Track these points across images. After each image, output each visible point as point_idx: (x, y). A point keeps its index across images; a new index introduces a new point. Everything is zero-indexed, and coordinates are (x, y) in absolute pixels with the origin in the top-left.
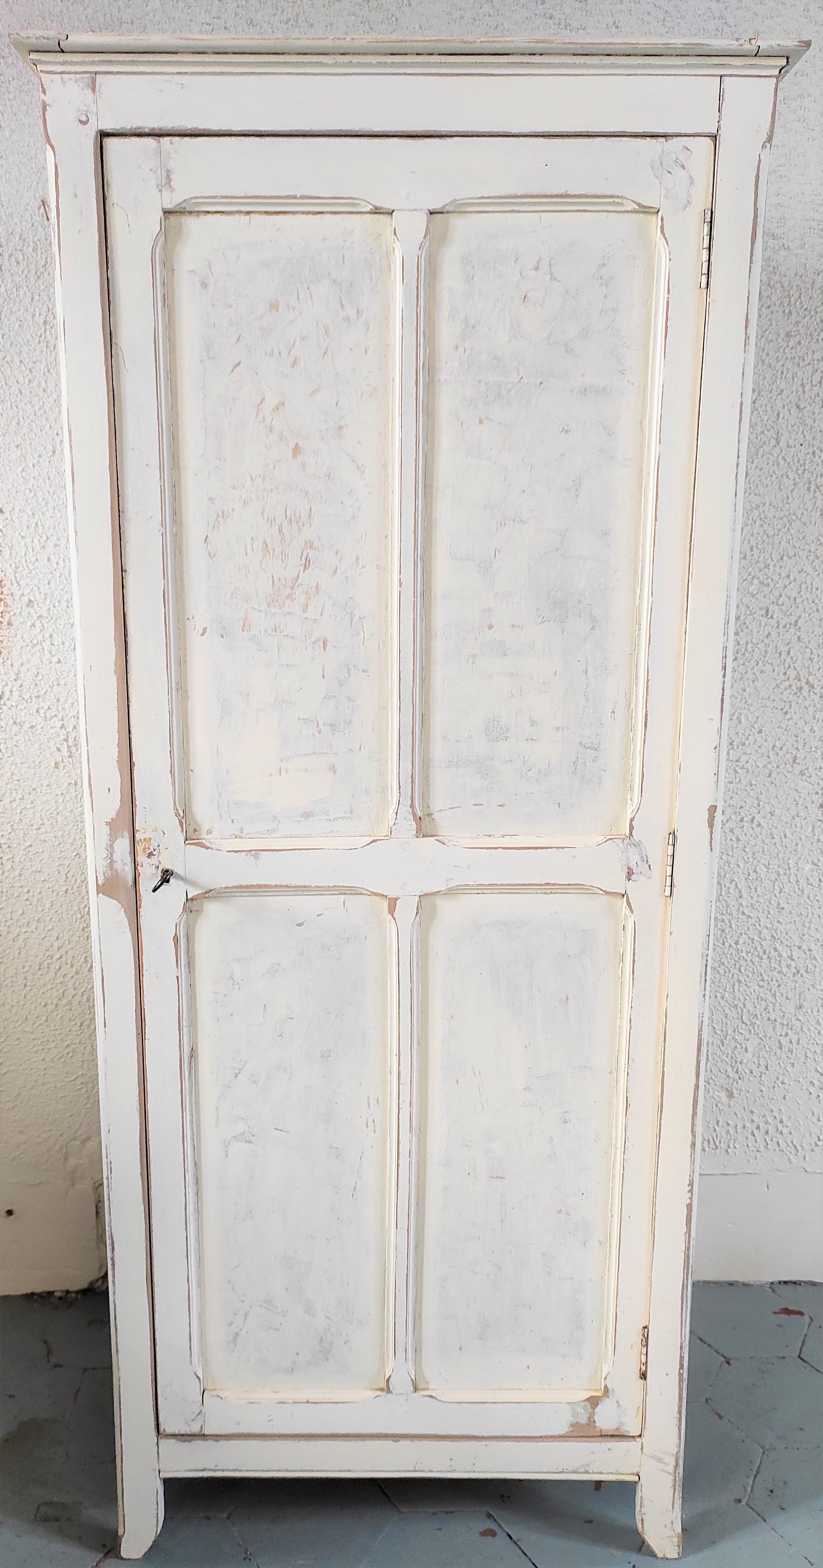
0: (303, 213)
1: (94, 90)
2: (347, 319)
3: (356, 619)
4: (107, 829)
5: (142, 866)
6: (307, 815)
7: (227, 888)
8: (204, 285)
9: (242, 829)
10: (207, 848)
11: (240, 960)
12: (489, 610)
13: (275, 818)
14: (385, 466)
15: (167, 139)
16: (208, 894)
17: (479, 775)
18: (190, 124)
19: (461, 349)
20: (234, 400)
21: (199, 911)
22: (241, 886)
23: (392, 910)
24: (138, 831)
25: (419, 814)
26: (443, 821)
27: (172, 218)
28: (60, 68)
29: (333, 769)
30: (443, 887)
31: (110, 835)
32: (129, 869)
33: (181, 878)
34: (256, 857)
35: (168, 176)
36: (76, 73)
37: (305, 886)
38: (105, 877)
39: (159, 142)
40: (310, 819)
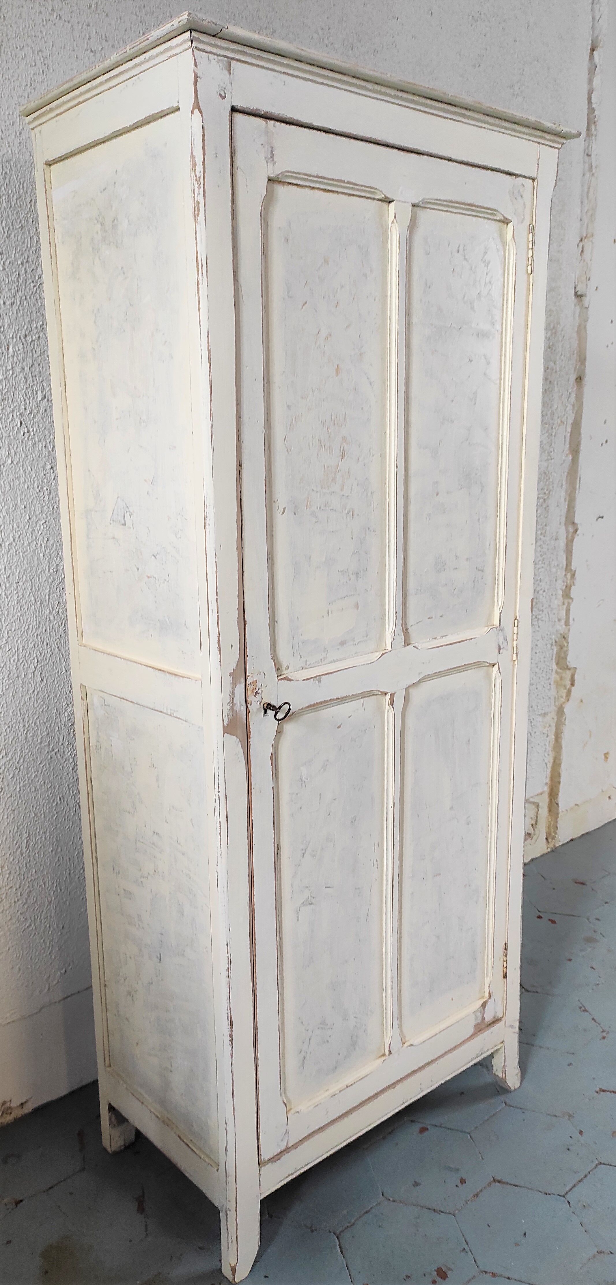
0: (343, 193)
1: (229, 72)
2: (365, 275)
4: (230, 679)
5: (251, 704)
7: (302, 709)
8: (287, 240)
9: (308, 661)
10: (291, 680)
11: (305, 763)
12: (437, 482)
13: (325, 649)
15: (273, 122)
17: (431, 597)
19: (423, 303)
20: (303, 330)
21: (281, 732)
22: (311, 706)
23: (392, 703)
24: (249, 676)
26: (414, 633)
27: (272, 185)
28: (209, 49)
29: (357, 606)
30: (417, 679)
31: (232, 683)
32: (244, 708)
34: (319, 681)
35: (272, 152)
36: (219, 55)
38: (228, 719)
39: (267, 123)
40: (345, 646)
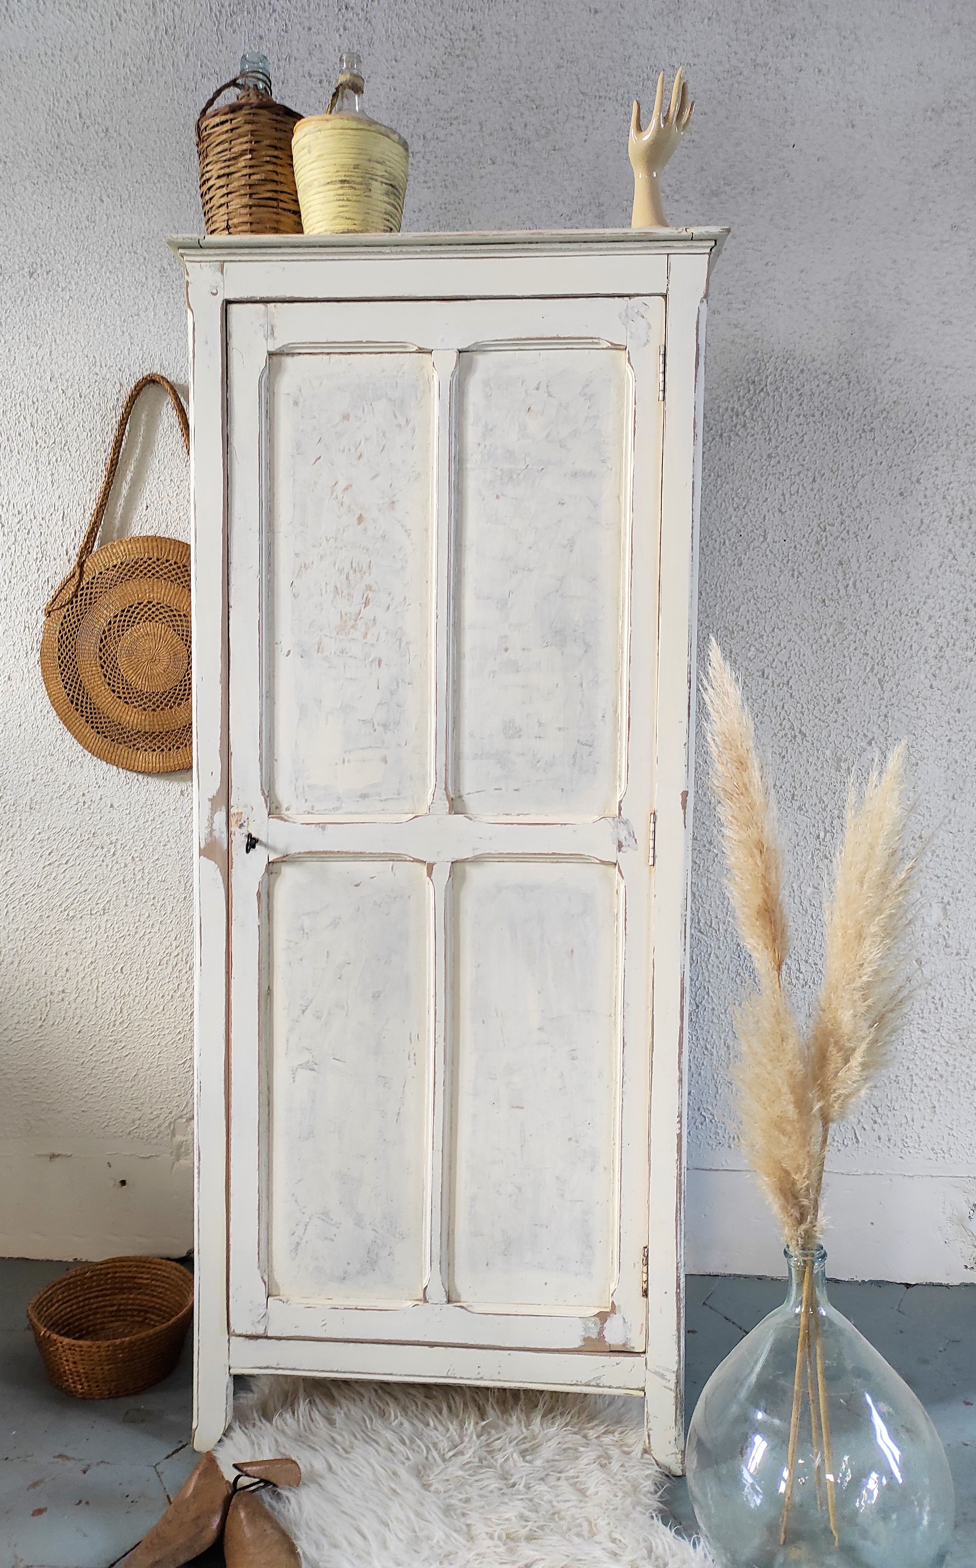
0: (368, 353)
1: (222, 272)
2: (399, 426)
3: (403, 644)
4: (208, 804)
5: (234, 834)
6: (364, 796)
7: (300, 853)
8: (296, 403)
9: (313, 807)
10: (286, 821)
11: (309, 913)
12: (506, 636)
13: (339, 799)
14: (426, 530)
15: (273, 305)
16: (286, 859)
17: (499, 766)
18: (288, 295)
19: (482, 446)
20: (315, 483)
21: (278, 873)
22: (310, 852)
23: (430, 874)
24: (232, 806)
25: (452, 796)
26: (471, 801)
27: (274, 357)
28: (198, 259)
29: (385, 760)
30: (469, 855)
31: (212, 809)
32: (225, 835)
33: (266, 846)
34: (324, 829)
35: (272, 329)
36: (210, 262)
37: (361, 853)
38: (206, 842)
39: (267, 306)
40: (366, 799)
